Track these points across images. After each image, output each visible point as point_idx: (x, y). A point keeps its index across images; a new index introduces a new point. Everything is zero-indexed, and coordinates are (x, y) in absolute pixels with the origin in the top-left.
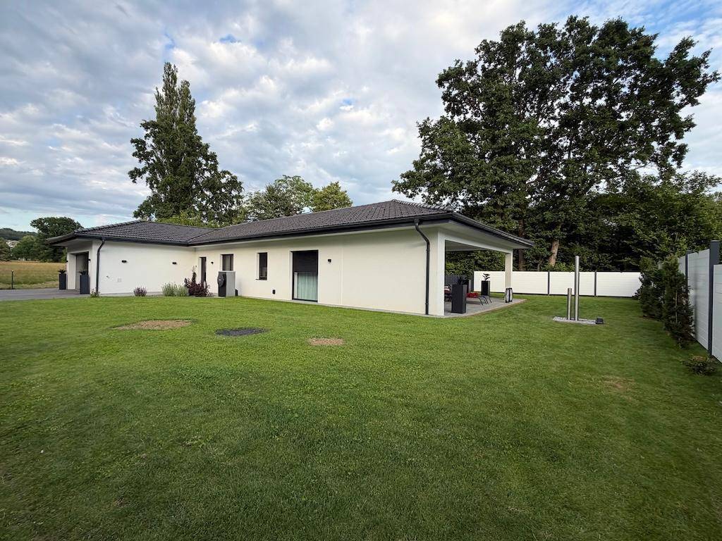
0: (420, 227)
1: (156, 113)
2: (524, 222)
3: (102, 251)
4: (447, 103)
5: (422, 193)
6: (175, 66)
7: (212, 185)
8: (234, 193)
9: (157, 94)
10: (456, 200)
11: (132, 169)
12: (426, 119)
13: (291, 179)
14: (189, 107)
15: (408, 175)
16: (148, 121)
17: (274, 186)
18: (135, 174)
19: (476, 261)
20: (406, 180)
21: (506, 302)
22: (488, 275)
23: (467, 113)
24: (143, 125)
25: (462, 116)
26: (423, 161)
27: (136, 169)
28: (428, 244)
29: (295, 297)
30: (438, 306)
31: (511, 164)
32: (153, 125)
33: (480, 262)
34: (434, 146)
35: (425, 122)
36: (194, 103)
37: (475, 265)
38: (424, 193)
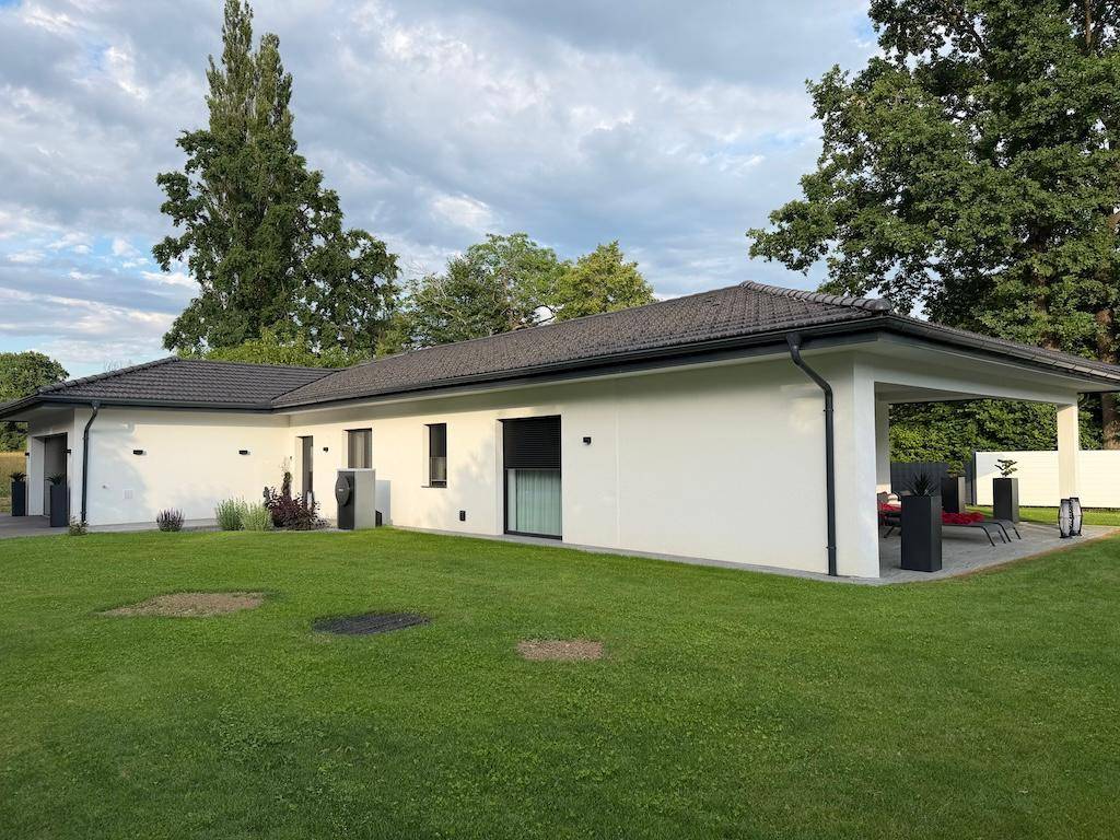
0: (802, 353)
1: (208, 114)
2: (1111, 315)
3: (94, 431)
4: (884, 27)
5: (828, 255)
6: (247, 5)
7: (330, 266)
8: (379, 281)
9: (210, 70)
10: (921, 267)
11: (161, 241)
12: (830, 69)
13: (506, 243)
14: (281, 93)
15: (791, 214)
16: (192, 132)
17: (467, 262)
18: (166, 252)
19: (980, 424)
20: (785, 225)
21: (1063, 536)
22: (1011, 463)
23: (941, 44)
24: (182, 142)
25: (928, 53)
26: (827, 176)
27: (168, 240)
28: (828, 395)
29: (512, 527)
30: (863, 554)
31: (1065, 166)
32: (205, 140)
33: (990, 426)
34: (856, 136)
35: (829, 78)
36: (288, 83)
37: (977, 435)
38: (835, 255)
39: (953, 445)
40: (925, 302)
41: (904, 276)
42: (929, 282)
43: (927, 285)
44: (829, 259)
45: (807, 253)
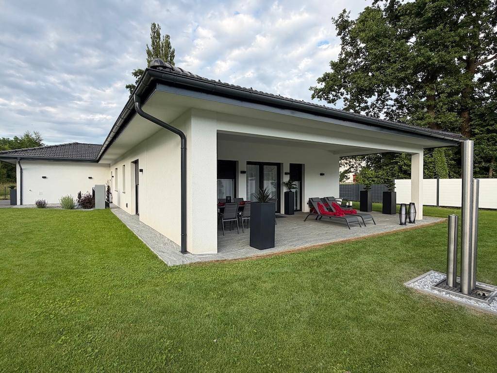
2: (469, 114)
6: (158, 25)
9: (147, 49)
12: (342, 12)
14: (171, 55)
15: (326, 78)
16: (138, 70)
19: (400, 167)
20: (324, 84)
21: (401, 224)
24: (133, 73)
26: (344, 61)
32: (142, 73)
35: (341, 16)
36: (173, 52)
37: (399, 172)
38: (347, 96)
40: (385, 114)
41: (375, 103)
42: (387, 105)
43: (386, 107)
44: (344, 98)
45: (336, 96)
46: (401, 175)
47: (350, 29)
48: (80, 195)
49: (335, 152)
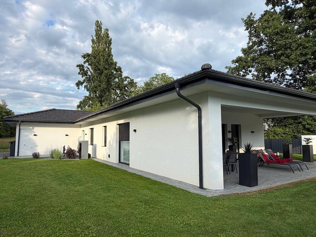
1: (91, 49)
3: (22, 129)
6: (100, 22)
9: (92, 38)
11: (77, 82)
12: (249, 14)
13: (160, 76)
14: (109, 43)
16: (85, 54)
17: (149, 82)
18: (79, 84)
19: (304, 126)
20: (237, 64)
22: (310, 139)
24: (82, 56)
26: (250, 48)
27: (79, 81)
28: (200, 110)
29: (122, 161)
32: (88, 55)
33: (308, 126)
34: (260, 35)
35: (249, 17)
37: (303, 130)
38: (254, 73)
39: (294, 133)
41: (277, 78)
43: (285, 81)
44: (252, 74)
45: (245, 72)
46: (306, 132)
47: (255, 25)
48: (64, 148)
49: (260, 116)
